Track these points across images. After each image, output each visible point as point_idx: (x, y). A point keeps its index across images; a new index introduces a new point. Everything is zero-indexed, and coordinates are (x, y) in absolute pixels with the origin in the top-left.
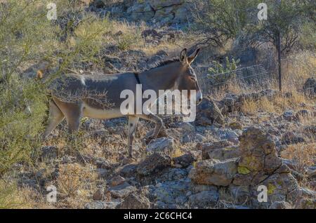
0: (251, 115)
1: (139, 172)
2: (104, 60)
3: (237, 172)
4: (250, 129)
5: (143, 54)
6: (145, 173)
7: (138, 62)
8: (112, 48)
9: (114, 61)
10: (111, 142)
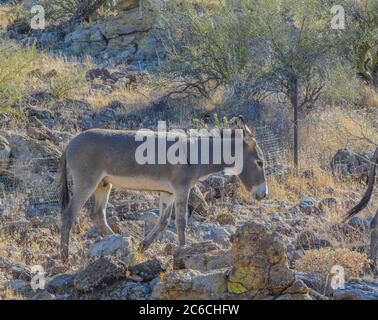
0: (251, 204)
1: (78, 286)
2: (27, 112)
3: (227, 291)
4: (248, 225)
5: (88, 105)
6: (85, 287)
7: (80, 118)
8: (40, 96)
9: (42, 116)
10: (35, 239)
